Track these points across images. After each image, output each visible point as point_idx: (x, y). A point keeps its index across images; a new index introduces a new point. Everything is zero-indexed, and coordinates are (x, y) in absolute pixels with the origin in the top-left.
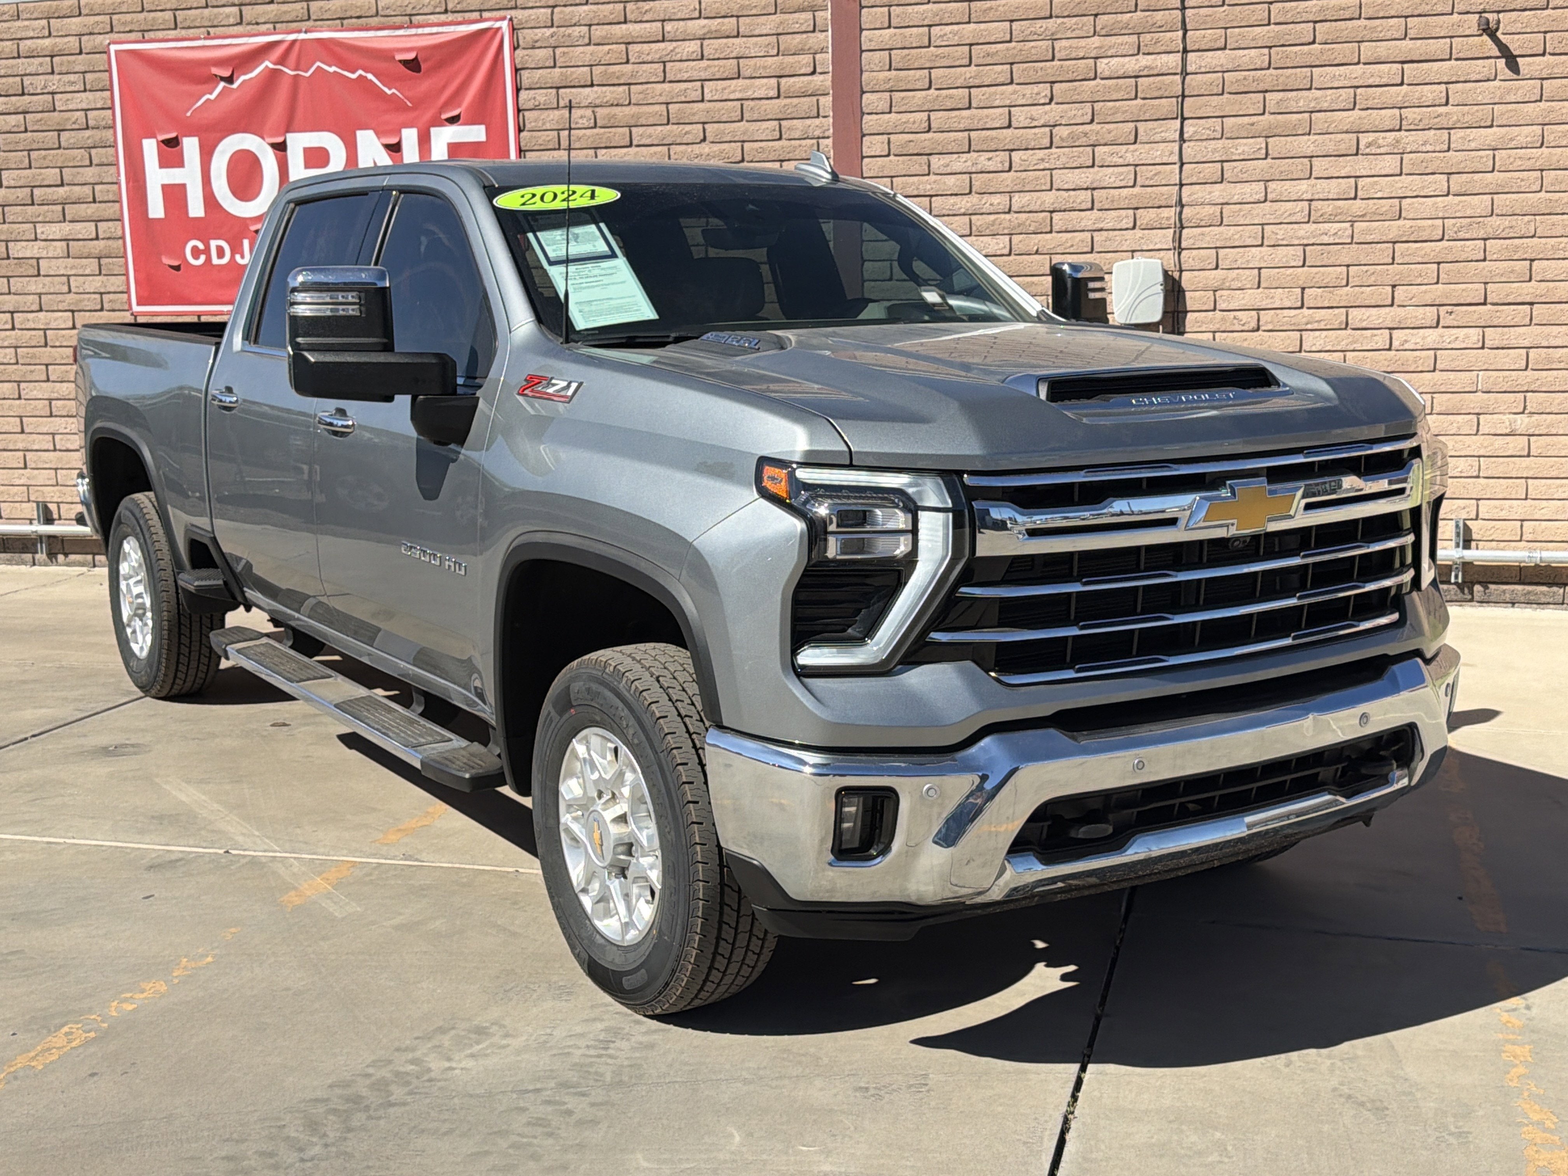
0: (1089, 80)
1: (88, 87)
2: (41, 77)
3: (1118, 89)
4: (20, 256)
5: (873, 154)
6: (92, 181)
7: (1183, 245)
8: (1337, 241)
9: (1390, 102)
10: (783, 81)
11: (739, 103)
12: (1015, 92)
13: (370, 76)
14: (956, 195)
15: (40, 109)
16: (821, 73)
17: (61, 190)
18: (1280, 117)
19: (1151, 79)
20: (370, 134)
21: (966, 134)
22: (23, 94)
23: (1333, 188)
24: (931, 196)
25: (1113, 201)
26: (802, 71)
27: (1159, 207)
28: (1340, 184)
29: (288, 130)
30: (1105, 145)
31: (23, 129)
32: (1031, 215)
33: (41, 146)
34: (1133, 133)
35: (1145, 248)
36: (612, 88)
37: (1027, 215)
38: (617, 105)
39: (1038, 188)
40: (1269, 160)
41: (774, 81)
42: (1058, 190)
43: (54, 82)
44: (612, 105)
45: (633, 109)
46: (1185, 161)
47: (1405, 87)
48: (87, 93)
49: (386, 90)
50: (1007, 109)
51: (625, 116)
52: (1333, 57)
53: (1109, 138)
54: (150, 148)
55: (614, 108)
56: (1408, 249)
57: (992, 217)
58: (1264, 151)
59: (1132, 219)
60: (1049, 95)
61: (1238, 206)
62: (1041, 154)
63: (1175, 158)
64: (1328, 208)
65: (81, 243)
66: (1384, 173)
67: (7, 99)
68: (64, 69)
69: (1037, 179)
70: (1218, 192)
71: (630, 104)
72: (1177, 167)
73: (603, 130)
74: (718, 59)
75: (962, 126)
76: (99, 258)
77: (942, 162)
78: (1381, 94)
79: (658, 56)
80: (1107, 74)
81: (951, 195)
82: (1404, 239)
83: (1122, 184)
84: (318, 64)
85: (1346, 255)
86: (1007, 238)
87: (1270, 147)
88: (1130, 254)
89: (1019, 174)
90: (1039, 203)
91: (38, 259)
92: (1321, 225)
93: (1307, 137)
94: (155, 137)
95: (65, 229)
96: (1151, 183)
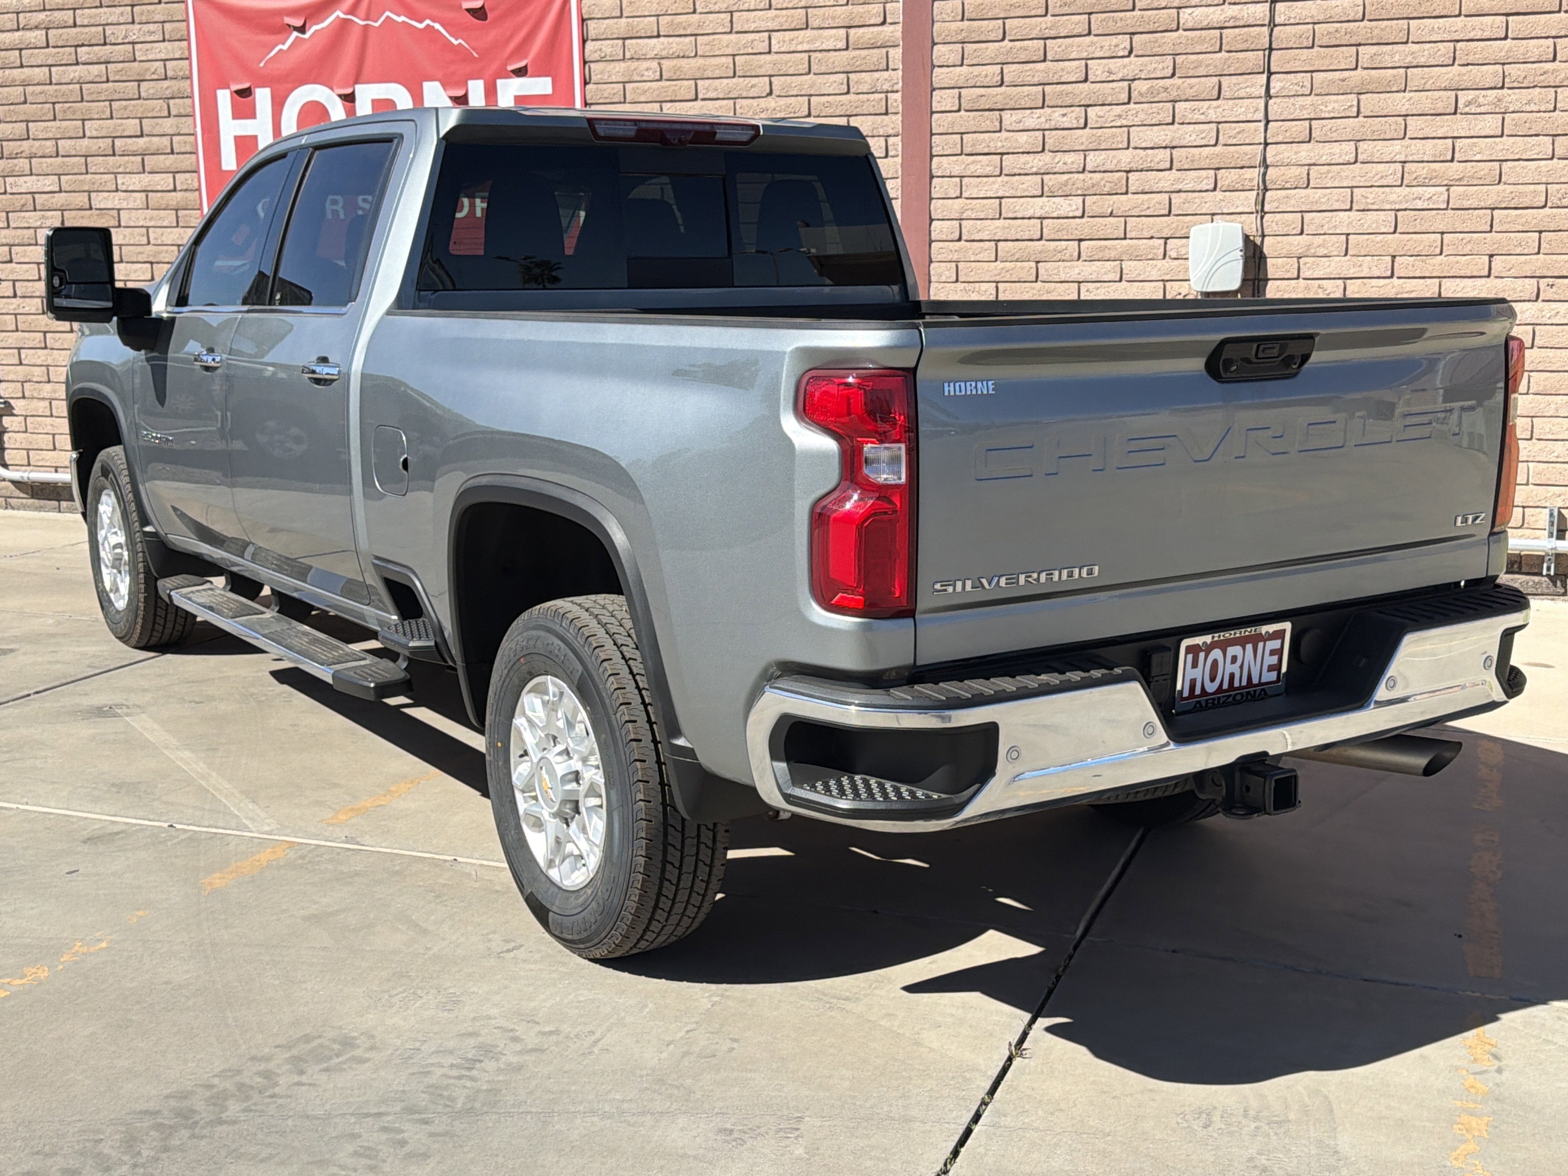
0: (1171, 31)
1: (167, 37)
2: (122, 27)
3: (1202, 40)
4: (102, 206)
5: (943, 109)
6: (170, 131)
7: (1266, 209)
8: (1431, 206)
9: (1492, 58)
10: (852, 31)
11: (807, 55)
12: (1092, 44)
13: (437, 26)
14: (1028, 153)
15: (121, 59)
16: (891, 24)
17: (141, 141)
18: (1373, 72)
19: (1237, 30)
20: (437, 85)
21: (1040, 88)
22: (105, 44)
23: (1429, 149)
24: (1002, 154)
25: (1193, 161)
26: (872, 22)
27: (1242, 168)
28: (1435, 146)
29: (357, 81)
30: (1186, 100)
31: (104, 79)
32: (1106, 175)
33: (121, 96)
34: (1217, 87)
35: (1225, 211)
36: (678, 39)
37: (1102, 174)
38: (683, 57)
39: (1114, 146)
40: (1361, 119)
41: (843, 32)
42: (1136, 148)
43: (135, 32)
44: (678, 57)
45: (700, 61)
46: (1270, 118)
47: (1509, 40)
48: (166, 43)
49: (452, 40)
50: (1083, 62)
51: (691, 68)
52: (1432, 8)
53: (1190, 93)
54: (224, 98)
55: (681, 60)
56: (1507, 216)
57: (1066, 177)
58: (1355, 109)
59: (1213, 180)
60: (1128, 47)
61: (1326, 167)
62: (1118, 109)
63: (1260, 115)
64: (1423, 170)
65: (159, 194)
66: (1484, 134)
67: (90, 48)
68: (144, 19)
69: (1114, 136)
70: (1305, 152)
71: (696, 55)
72: (1262, 124)
73: (668, 83)
74: (787, 9)
75: (1036, 80)
76: (177, 210)
77: (1014, 118)
78: (1483, 49)
79: (725, 6)
80: (1190, 25)
81: (1023, 153)
82: (1503, 206)
83: (1203, 142)
84: (388, 13)
85: (1441, 221)
86: (1081, 198)
87: (1362, 104)
88: (1209, 217)
89: (1095, 131)
90: (1115, 162)
91: (119, 210)
92: (1414, 189)
93: (1402, 94)
94: (228, 88)
95: (145, 180)
96: (1234, 141)
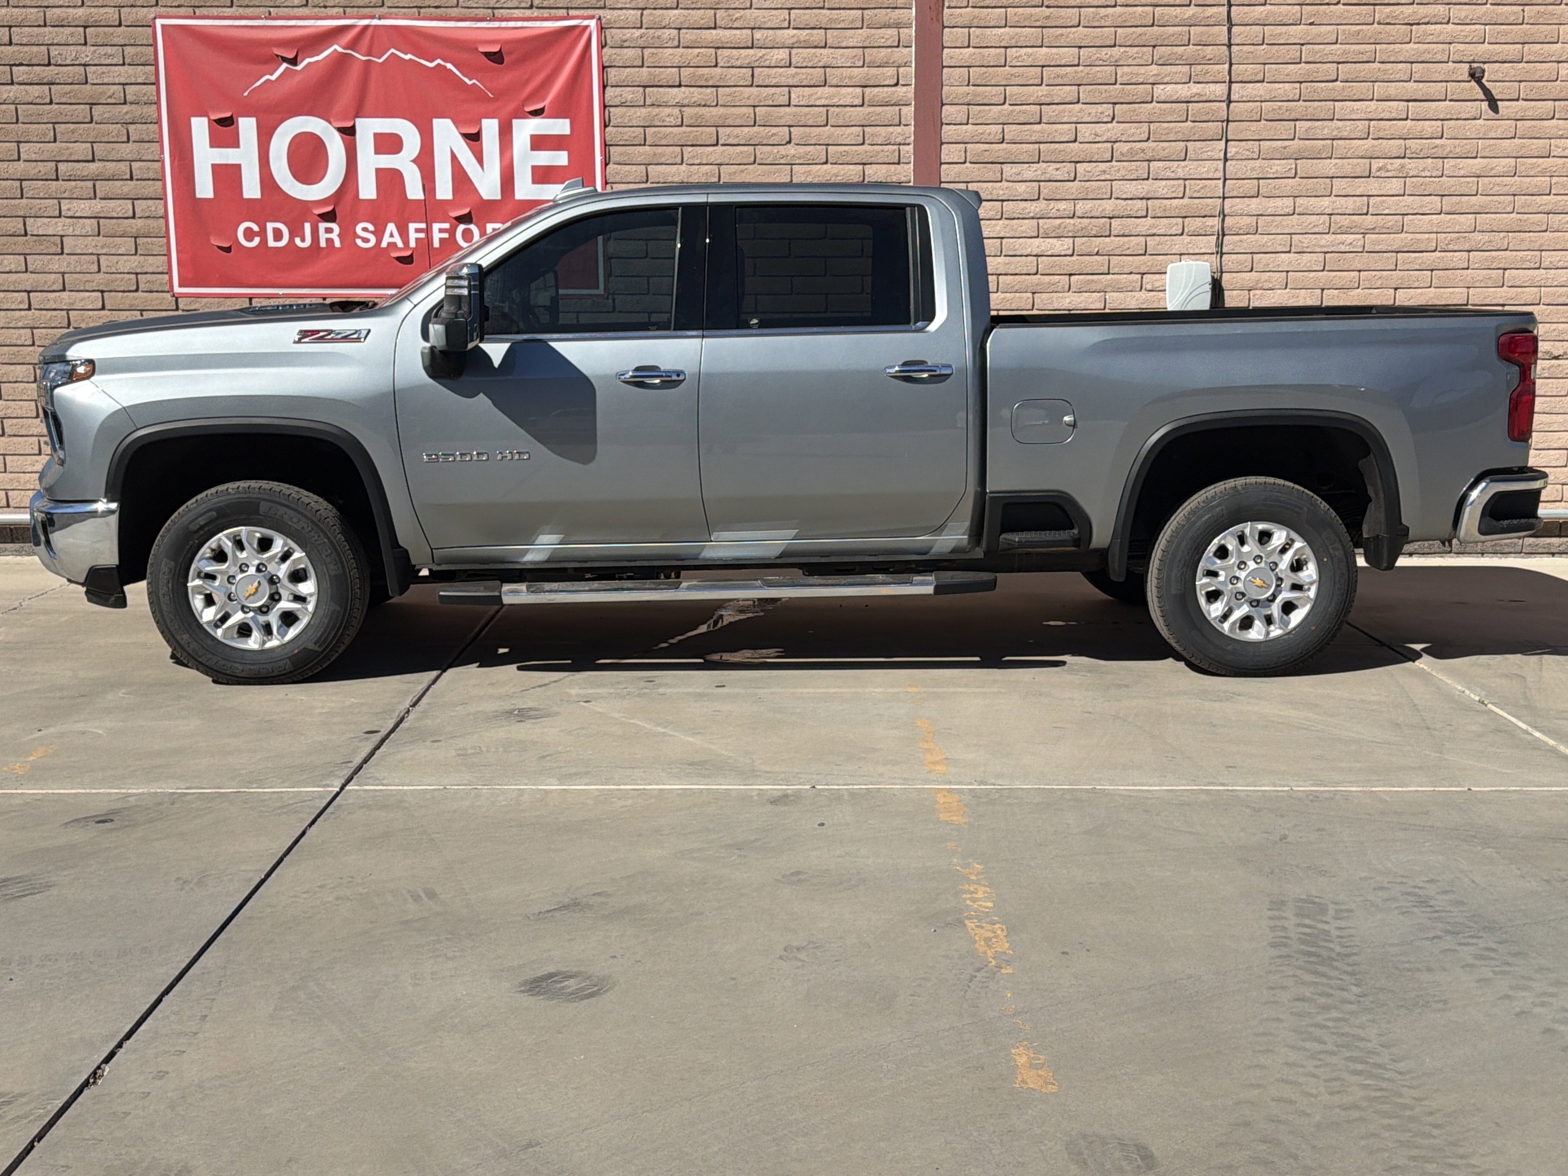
0: (1147, 102)
1: (127, 61)
2: (72, 48)
3: (1172, 112)
4: (41, 233)
5: (951, 161)
6: (130, 157)
7: (1225, 250)
8: (1351, 250)
9: (1397, 134)
10: (868, 90)
11: (825, 109)
12: (1081, 111)
13: (449, 66)
14: (1026, 200)
15: (70, 81)
16: (904, 85)
17: (92, 166)
18: (1307, 142)
19: (1201, 105)
20: (448, 122)
21: (1037, 146)
22: (49, 64)
23: (1350, 204)
24: (1003, 201)
25: (1165, 210)
26: (886, 83)
27: (1204, 217)
28: (1355, 202)
29: (357, 115)
30: (1159, 160)
31: (48, 101)
32: (1093, 220)
33: (68, 119)
34: (1184, 151)
35: (1191, 251)
36: (699, 89)
37: (1089, 220)
38: (704, 106)
39: (1099, 197)
40: (1297, 179)
41: (859, 90)
42: (1117, 198)
43: (87, 54)
44: (699, 105)
45: (722, 110)
46: (1227, 177)
47: (1409, 121)
48: (126, 67)
49: (466, 80)
50: (1074, 125)
51: (712, 117)
52: (1352, 93)
53: (1162, 154)
54: (200, 127)
55: (702, 108)
56: (1408, 258)
57: (1058, 221)
58: (1293, 171)
59: (1181, 227)
60: (1112, 114)
61: (1272, 218)
62: (1103, 166)
63: (1220, 174)
64: (1345, 221)
65: (114, 221)
66: (1391, 193)
67: (30, 68)
68: (100, 41)
69: (1099, 188)
70: (1254, 205)
71: (717, 105)
72: (1221, 182)
73: (690, 129)
74: (806, 67)
75: (1033, 139)
76: (135, 238)
77: (1014, 170)
78: (1391, 126)
79: (747, 62)
80: (1162, 98)
81: (1021, 200)
82: (1405, 250)
83: (1173, 195)
84: (393, 50)
85: (1358, 262)
86: (1071, 240)
87: (1298, 168)
88: (1178, 257)
89: (1083, 183)
90: (1100, 209)
91: (62, 236)
92: (1339, 236)
93: (1329, 161)
94: (205, 114)
95: (97, 206)
96: (1198, 195)
